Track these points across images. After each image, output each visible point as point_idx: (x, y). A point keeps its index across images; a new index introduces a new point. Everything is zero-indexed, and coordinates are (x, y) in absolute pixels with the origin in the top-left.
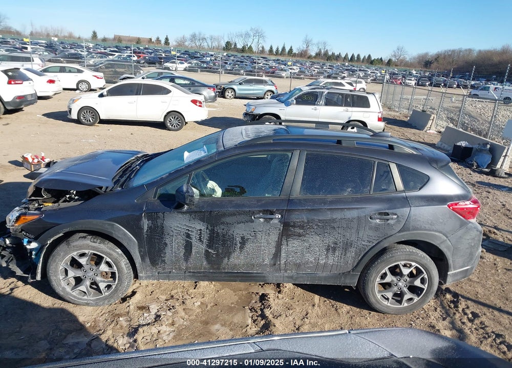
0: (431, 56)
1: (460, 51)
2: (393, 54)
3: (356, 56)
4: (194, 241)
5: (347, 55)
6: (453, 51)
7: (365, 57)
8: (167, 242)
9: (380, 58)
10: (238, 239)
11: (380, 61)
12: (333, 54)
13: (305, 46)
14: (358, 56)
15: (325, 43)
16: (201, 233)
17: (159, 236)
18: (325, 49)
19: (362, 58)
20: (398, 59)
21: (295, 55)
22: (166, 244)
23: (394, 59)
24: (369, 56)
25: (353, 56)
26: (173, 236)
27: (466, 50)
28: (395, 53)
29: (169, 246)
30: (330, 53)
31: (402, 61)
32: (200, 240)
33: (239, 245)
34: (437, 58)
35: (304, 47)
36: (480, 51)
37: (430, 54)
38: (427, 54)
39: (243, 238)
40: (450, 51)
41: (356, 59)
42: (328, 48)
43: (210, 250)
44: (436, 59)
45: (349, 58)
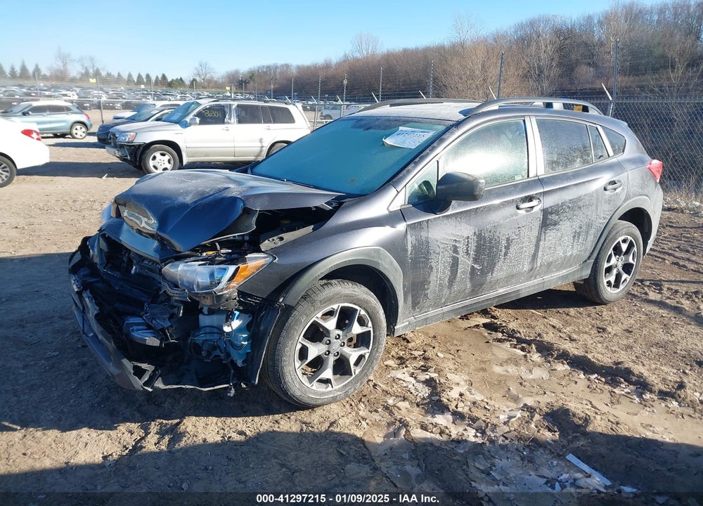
0: (242, 74)
1: (276, 67)
2: (195, 72)
3: (144, 77)
4: (461, 256)
5: (130, 76)
6: (268, 67)
7: (157, 77)
8: (433, 264)
9: (179, 78)
10: (504, 243)
11: (180, 82)
12: (109, 75)
13: (60, 64)
14: (148, 76)
15: (92, 59)
16: (468, 242)
17: (424, 257)
18: (93, 67)
19: (153, 79)
20: (204, 79)
21: (45, 78)
22: (431, 268)
23: (198, 79)
24: (164, 77)
25: (140, 77)
26: (439, 254)
27: (282, 66)
28: (198, 71)
29: (435, 270)
30: (104, 74)
31: (210, 81)
32: (467, 253)
33: (504, 250)
34: (252, 76)
35: (58, 65)
36: (298, 67)
37: (241, 71)
38: (237, 72)
39: (508, 240)
40: (263, 67)
41: (145, 80)
42: (98, 65)
43: (475, 266)
44: (251, 78)
45: (136, 80)
